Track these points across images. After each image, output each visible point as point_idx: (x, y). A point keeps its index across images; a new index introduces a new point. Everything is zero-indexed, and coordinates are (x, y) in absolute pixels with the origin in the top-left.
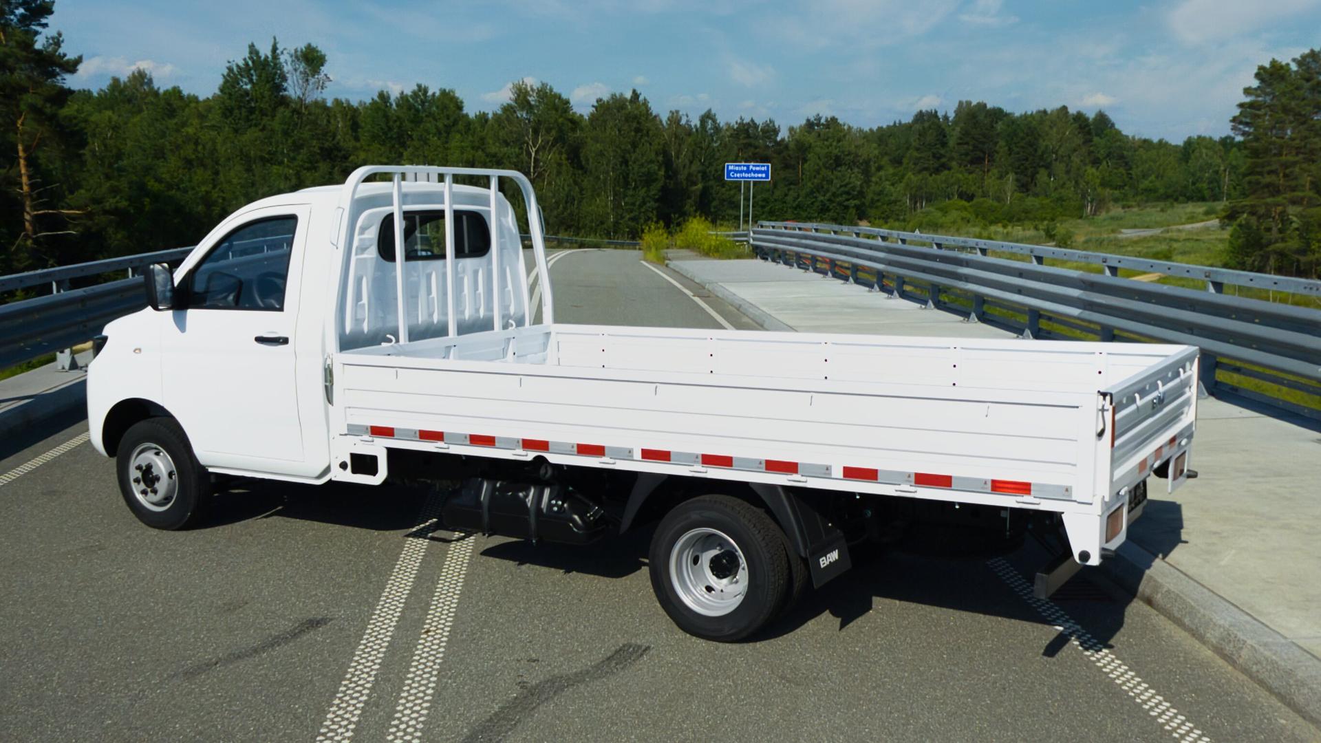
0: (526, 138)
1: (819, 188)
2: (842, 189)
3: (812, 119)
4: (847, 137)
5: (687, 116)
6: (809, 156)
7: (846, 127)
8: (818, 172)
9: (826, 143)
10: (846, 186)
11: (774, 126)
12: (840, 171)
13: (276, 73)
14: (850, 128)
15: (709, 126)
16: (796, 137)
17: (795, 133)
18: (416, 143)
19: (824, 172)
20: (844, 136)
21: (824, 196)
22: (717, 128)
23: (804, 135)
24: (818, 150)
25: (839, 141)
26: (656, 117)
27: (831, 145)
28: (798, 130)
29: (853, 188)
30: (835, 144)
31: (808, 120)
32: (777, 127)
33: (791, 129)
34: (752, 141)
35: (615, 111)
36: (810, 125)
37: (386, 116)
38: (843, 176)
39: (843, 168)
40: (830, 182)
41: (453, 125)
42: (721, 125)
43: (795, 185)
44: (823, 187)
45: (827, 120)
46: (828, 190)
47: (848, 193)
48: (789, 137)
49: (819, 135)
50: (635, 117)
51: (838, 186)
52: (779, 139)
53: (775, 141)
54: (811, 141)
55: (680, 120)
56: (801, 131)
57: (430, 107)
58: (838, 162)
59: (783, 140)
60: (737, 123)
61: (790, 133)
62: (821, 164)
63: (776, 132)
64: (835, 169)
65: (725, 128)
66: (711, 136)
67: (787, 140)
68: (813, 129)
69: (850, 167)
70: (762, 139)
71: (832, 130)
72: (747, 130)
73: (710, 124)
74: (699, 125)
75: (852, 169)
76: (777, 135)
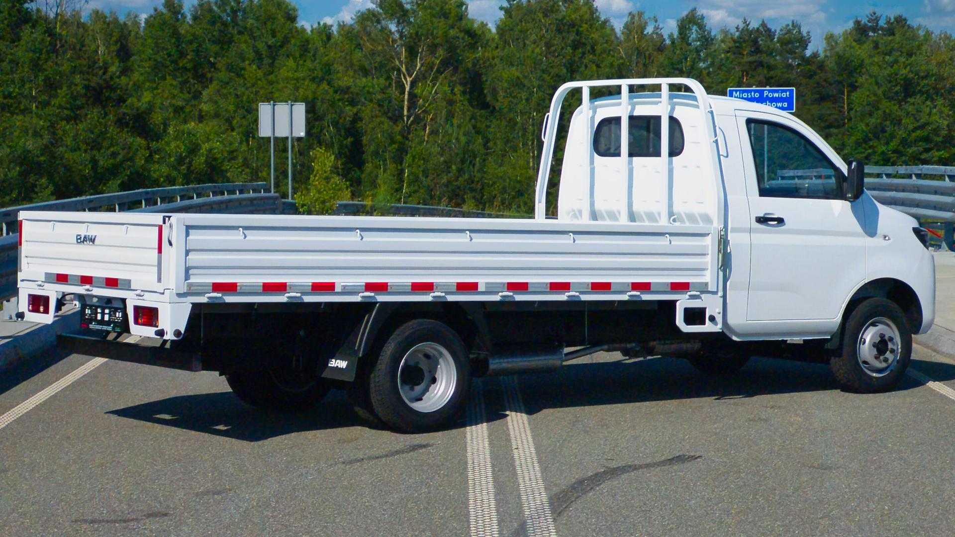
0: (397, 63)
1: (878, 132)
2: (918, 132)
3: (864, 21)
4: (924, 48)
5: (656, 21)
6: (860, 80)
7: (922, 33)
8: (875, 106)
9: (887, 58)
10: (922, 127)
11: (800, 32)
12: (913, 104)
14: (928, 34)
15: (694, 36)
16: (839, 49)
17: (836, 43)
18: (223, 75)
19: (886, 105)
20: (919, 47)
21: (887, 144)
22: (707, 40)
23: (851, 47)
24: (875, 70)
25: (910, 55)
26: (606, 22)
27: (896, 61)
28: (841, 39)
29: (936, 131)
30: (902, 60)
31: (857, 23)
32: (805, 34)
33: (830, 38)
34: (764, 58)
35: (541, 15)
36: (861, 31)
37: (176, 34)
38: (919, 111)
39: (918, 99)
40: (898, 122)
41: (282, 46)
42: (713, 34)
43: (838, 127)
44: (884, 131)
45: (888, 22)
46: (893, 136)
47: (927, 139)
48: (825, 51)
49: (876, 46)
50: (573, 25)
51: (911, 127)
52: (808, 53)
53: (803, 58)
54: (864, 55)
55: (643, 28)
56: (846, 39)
57: (245, 19)
58: (908, 89)
59: (815, 55)
60: (737, 28)
61: (828, 43)
62: (880, 92)
63: (804, 42)
64: (904, 99)
65: (719, 37)
66: (698, 51)
67: (822, 55)
68: (867, 36)
69: (929, 97)
70: (781, 54)
71: (897, 38)
72: (755, 41)
73: (694, 33)
74: (676, 34)
75: (933, 100)
76: (806, 48)
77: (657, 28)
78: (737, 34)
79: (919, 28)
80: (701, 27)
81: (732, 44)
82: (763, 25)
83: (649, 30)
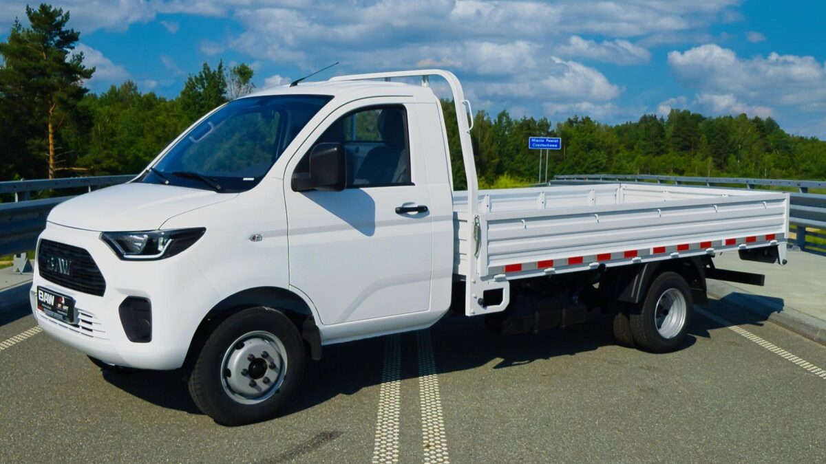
1: (577, 164)
2: (594, 164)
3: (572, 118)
4: (597, 130)
5: (488, 115)
6: (571, 142)
7: (596, 124)
8: (577, 153)
9: (582, 133)
10: (596, 162)
11: (547, 122)
12: (592, 153)
13: (220, 82)
14: (599, 125)
16: (562, 129)
17: (561, 127)
19: (581, 153)
20: (595, 129)
21: (581, 168)
23: (567, 129)
24: (576, 138)
25: (591, 132)
27: (586, 135)
28: (563, 125)
29: (601, 164)
30: (588, 134)
31: (569, 119)
32: (549, 123)
33: (559, 125)
34: (531, 131)
36: (571, 122)
38: (594, 155)
39: (594, 150)
40: (585, 160)
42: (512, 121)
43: (561, 161)
44: (580, 163)
45: (583, 119)
46: (583, 165)
47: (597, 167)
48: (557, 130)
49: (578, 129)
51: (590, 162)
52: (550, 130)
53: (548, 132)
54: (572, 132)
55: (483, 118)
56: (565, 126)
58: (590, 146)
59: (553, 131)
60: (522, 119)
61: (558, 127)
62: (579, 147)
63: (548, 126)
64: (588, 151)
65: (514, 122)
66: (505, 127)
67: (555, 131)
68: (573, 125)
69: (599, 150)
70: (539, 130)
71: (586, 125)
72: (529, 125)
73: (504, 120)
74: (497, 120)
75: (600, 152)
76: (549, 128)
77: (488, 118)
78: (521, 122)
79: (595, 122)
80: (508, 117)
81: (518, 125)
82: (532, 118)
83: (485, 119)
